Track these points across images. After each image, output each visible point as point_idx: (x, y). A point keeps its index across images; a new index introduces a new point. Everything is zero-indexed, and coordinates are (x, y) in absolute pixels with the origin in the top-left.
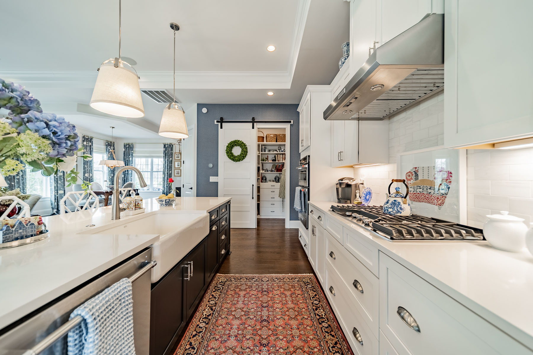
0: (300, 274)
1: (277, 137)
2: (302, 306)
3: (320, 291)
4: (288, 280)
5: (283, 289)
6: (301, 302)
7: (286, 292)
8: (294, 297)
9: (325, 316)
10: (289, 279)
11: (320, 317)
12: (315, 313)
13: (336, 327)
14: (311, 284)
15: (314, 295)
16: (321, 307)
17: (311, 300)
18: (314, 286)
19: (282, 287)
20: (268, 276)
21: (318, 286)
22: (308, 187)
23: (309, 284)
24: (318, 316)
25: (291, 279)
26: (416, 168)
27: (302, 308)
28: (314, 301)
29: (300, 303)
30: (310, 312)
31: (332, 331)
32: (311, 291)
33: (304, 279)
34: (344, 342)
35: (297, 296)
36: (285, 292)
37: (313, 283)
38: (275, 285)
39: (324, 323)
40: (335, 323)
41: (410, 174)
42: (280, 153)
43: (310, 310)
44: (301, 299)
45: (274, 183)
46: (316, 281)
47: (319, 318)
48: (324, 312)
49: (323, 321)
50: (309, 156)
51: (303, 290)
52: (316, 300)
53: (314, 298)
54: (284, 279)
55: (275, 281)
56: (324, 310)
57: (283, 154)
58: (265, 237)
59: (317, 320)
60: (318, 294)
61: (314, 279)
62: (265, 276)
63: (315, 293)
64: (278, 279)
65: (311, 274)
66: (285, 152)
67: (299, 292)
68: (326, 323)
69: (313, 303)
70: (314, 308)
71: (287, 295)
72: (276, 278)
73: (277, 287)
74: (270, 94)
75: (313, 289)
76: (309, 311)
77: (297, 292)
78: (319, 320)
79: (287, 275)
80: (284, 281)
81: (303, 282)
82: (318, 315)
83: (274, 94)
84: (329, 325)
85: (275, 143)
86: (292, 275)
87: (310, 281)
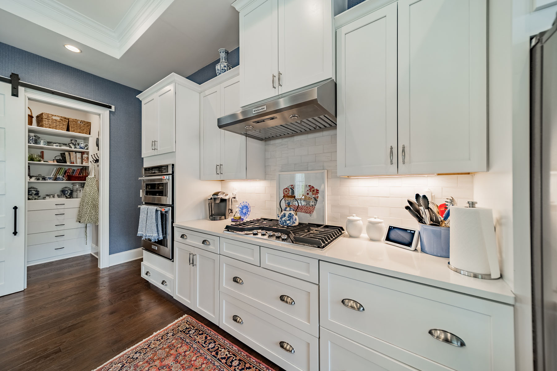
0: (170, 324)
1: (68, 123)
2: (199, 362)
3: (208, 330)
4: (158, 343)
5: (158, 361)
6: (194, 358)
7: (166, 362)
8: (182, 360)
9: (230, 353)
10: (157, 340)
11: (226, 359)
12: (218, 359)
13: (246, 357)
14: (193, 328)
15: (204, 338)
16: (220, 347)
17: (205, 347)
18: (196, 328)
19: (155, 358)
20: (116, 359)
21: (202, 326)
22: (172, 205)
23: (190, 329)
24: (223, 360)
25: (162, 338)
26: (292, 185)
27: (201, 365)
28: (208, 346)
29: (194, 361)
30: (213, 362)
31: (246, 363)
32: (197, 337)
33: (180, 327)
34: (261, 365)
35: (185, 356)
36: (164, 363)
37: (194, 324)
38: (141, 363)
39: (234, 362)
40: (242, 353)
41: (287, 190)
42: (75, 149)
43: (211, 360)
44: (192, 354)
45: (63, 200)
46: (197, 321)
47: (225, 361)
48: (226, 350)
49: (231, 361)
50: (173, 165)
51: (187, 343)
52: (209, 344)
53: (206, 343)
54: (150, 345)
55: (137, 358)
56: (225, 348)
57: (83, 153)
58: (63, 299)
59: (225, 364)
60: (207, 334)
61: (193, 319)
62: (111, 363)
63: (204, 336)
64: (140, 352)
65: (184, 316)
66: (87, 149)
67: (185, 348)
68: (236, 360)
69: (208, 349)
70: (214, 353)
71: (170, 365)
72: (136, 353)
73: (146, 364)
74: (72, 49)
75: (198, 332)
76: (211, 362)
77: (181, 350)
78: (228, 364)
79: (151, 337)
80: (152, 347)
81: (181, 331)
82: (222, 358)
83: (81, 52)
84: (240, 360)
85: (65, 132)
86: (159, 332)
87: (189, 325)
